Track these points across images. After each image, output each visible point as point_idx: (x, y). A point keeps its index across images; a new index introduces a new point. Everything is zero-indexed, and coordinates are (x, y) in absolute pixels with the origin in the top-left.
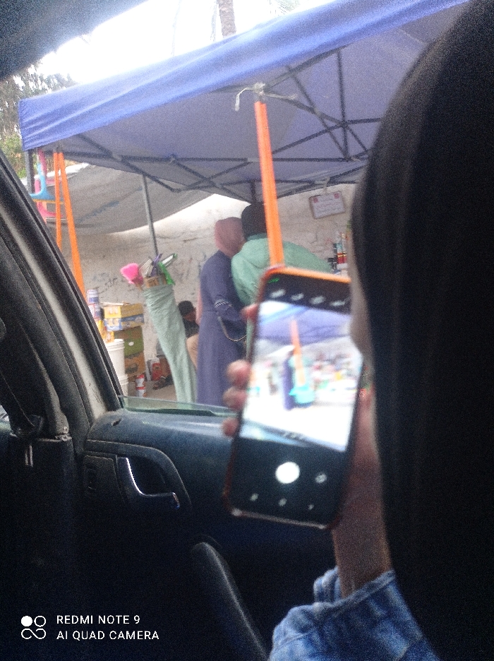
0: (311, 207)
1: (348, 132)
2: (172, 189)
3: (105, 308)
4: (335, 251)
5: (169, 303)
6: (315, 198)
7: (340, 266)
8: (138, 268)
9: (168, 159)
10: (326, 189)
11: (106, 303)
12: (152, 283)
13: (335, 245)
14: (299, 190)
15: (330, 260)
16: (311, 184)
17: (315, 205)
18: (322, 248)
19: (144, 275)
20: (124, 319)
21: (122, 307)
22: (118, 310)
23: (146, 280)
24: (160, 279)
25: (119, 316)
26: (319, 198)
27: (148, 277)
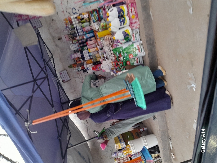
0: (67, 81)
1: (37, 78)
2: (70, 136)
3: (118, 149)
4: (80, 70)
5: (111, 129)
6: (63, 81)
7: (86, 68)
8: (102, 143)
9: (60, 140)
10: (59, 78)
11: (116, 149)
12: (106, 137)
13: (78, 71)
14: (62, 87)
15: (84, 72)
16: (59, 83)
17: (66, 80)
18: (80, 75)
19: (104, 141)
20: (120, 142)
21: (116, 143)
22: (118, 145)
23: (105, 139)
24: (104, 134)
25: (120, 144)
26: (63, 79)
27: (104, 139)
